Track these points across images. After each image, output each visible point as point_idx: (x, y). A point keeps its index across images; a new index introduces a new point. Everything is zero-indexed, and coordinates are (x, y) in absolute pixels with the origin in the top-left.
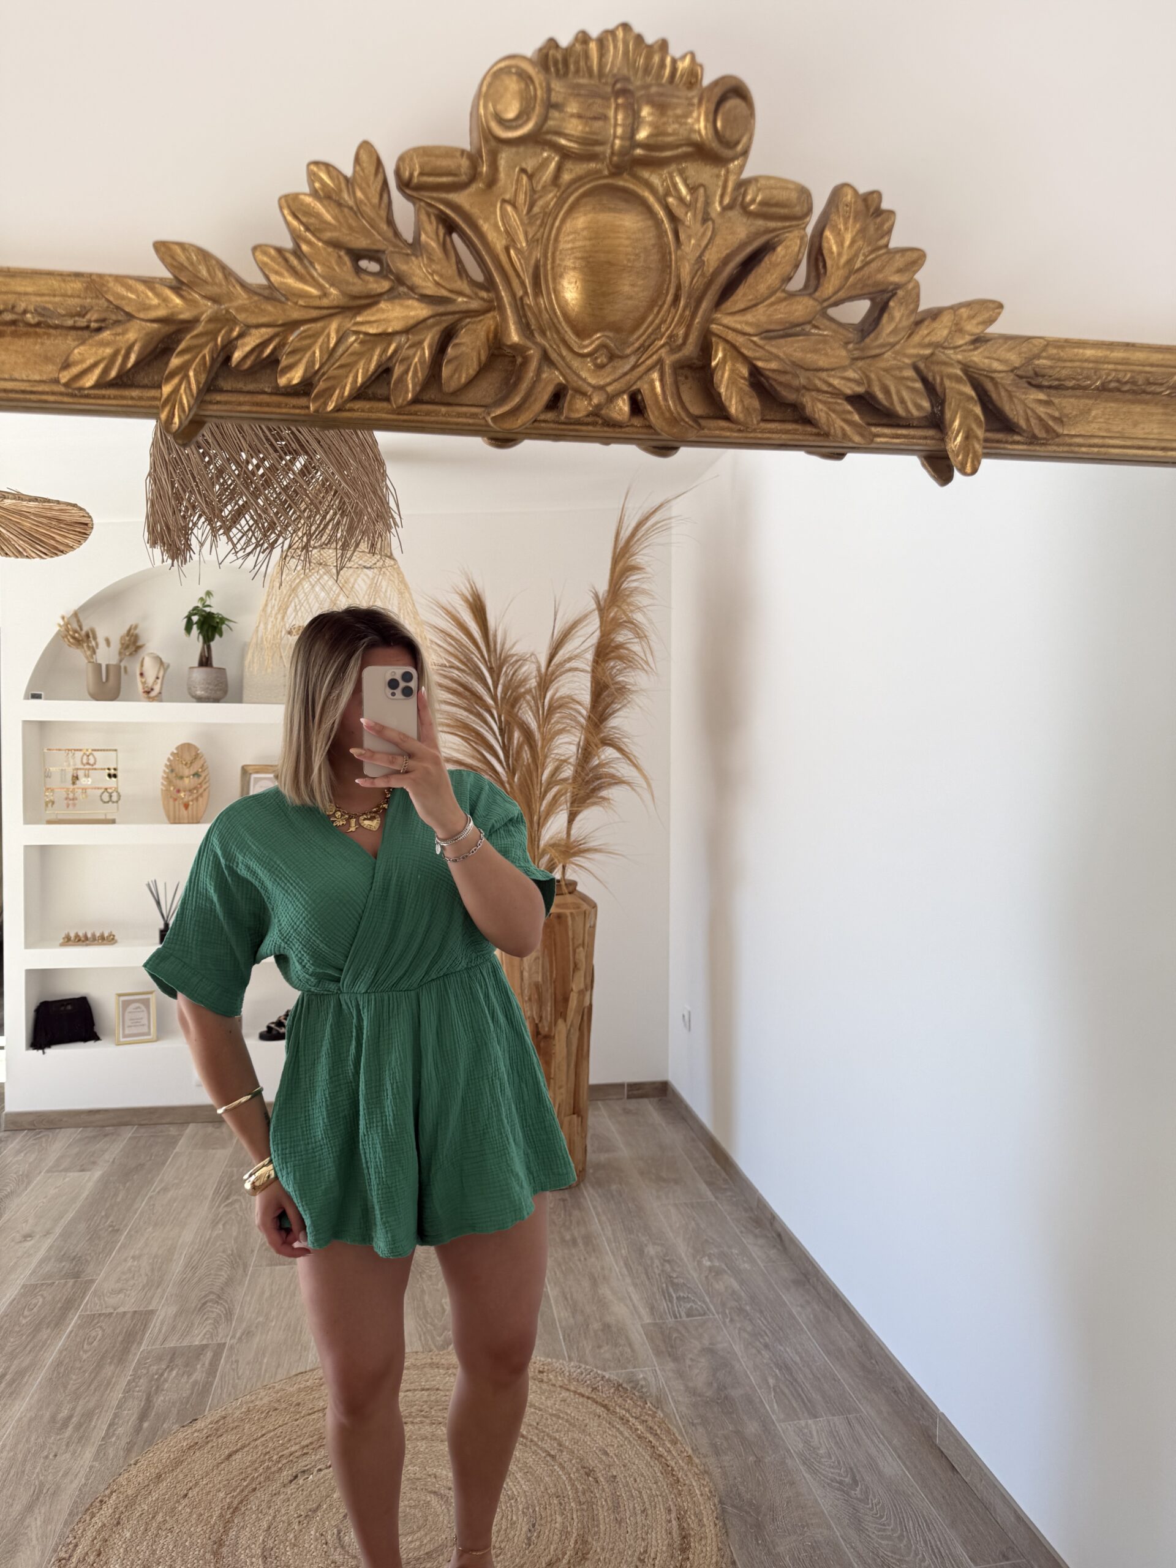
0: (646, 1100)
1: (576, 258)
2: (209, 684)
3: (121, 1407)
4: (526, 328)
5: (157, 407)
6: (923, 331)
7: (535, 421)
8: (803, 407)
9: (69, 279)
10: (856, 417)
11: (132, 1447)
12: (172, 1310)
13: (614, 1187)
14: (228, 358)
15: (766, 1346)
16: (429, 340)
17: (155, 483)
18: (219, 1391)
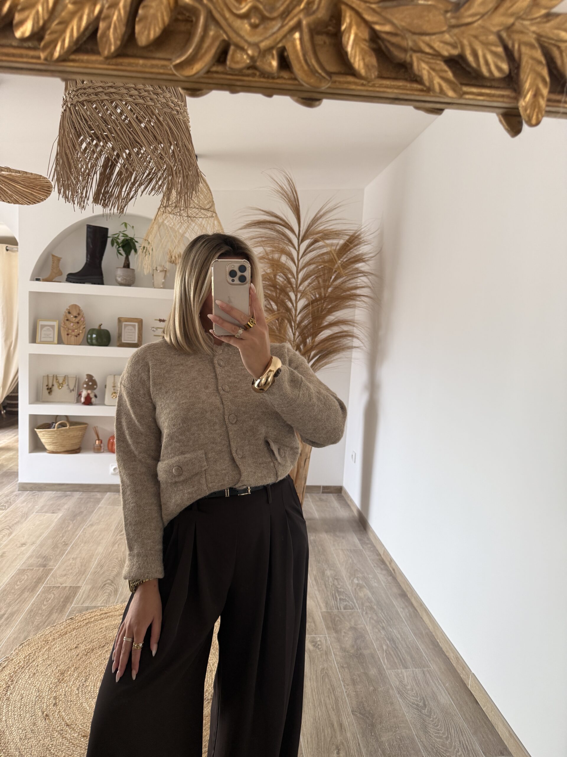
0: (331, 495)
2: (126, 277)
6: (508, 4)
8: (411, 66)
10: (451, 76)
12: (89, 587)
15: (383, 628)
16: (123, 2)
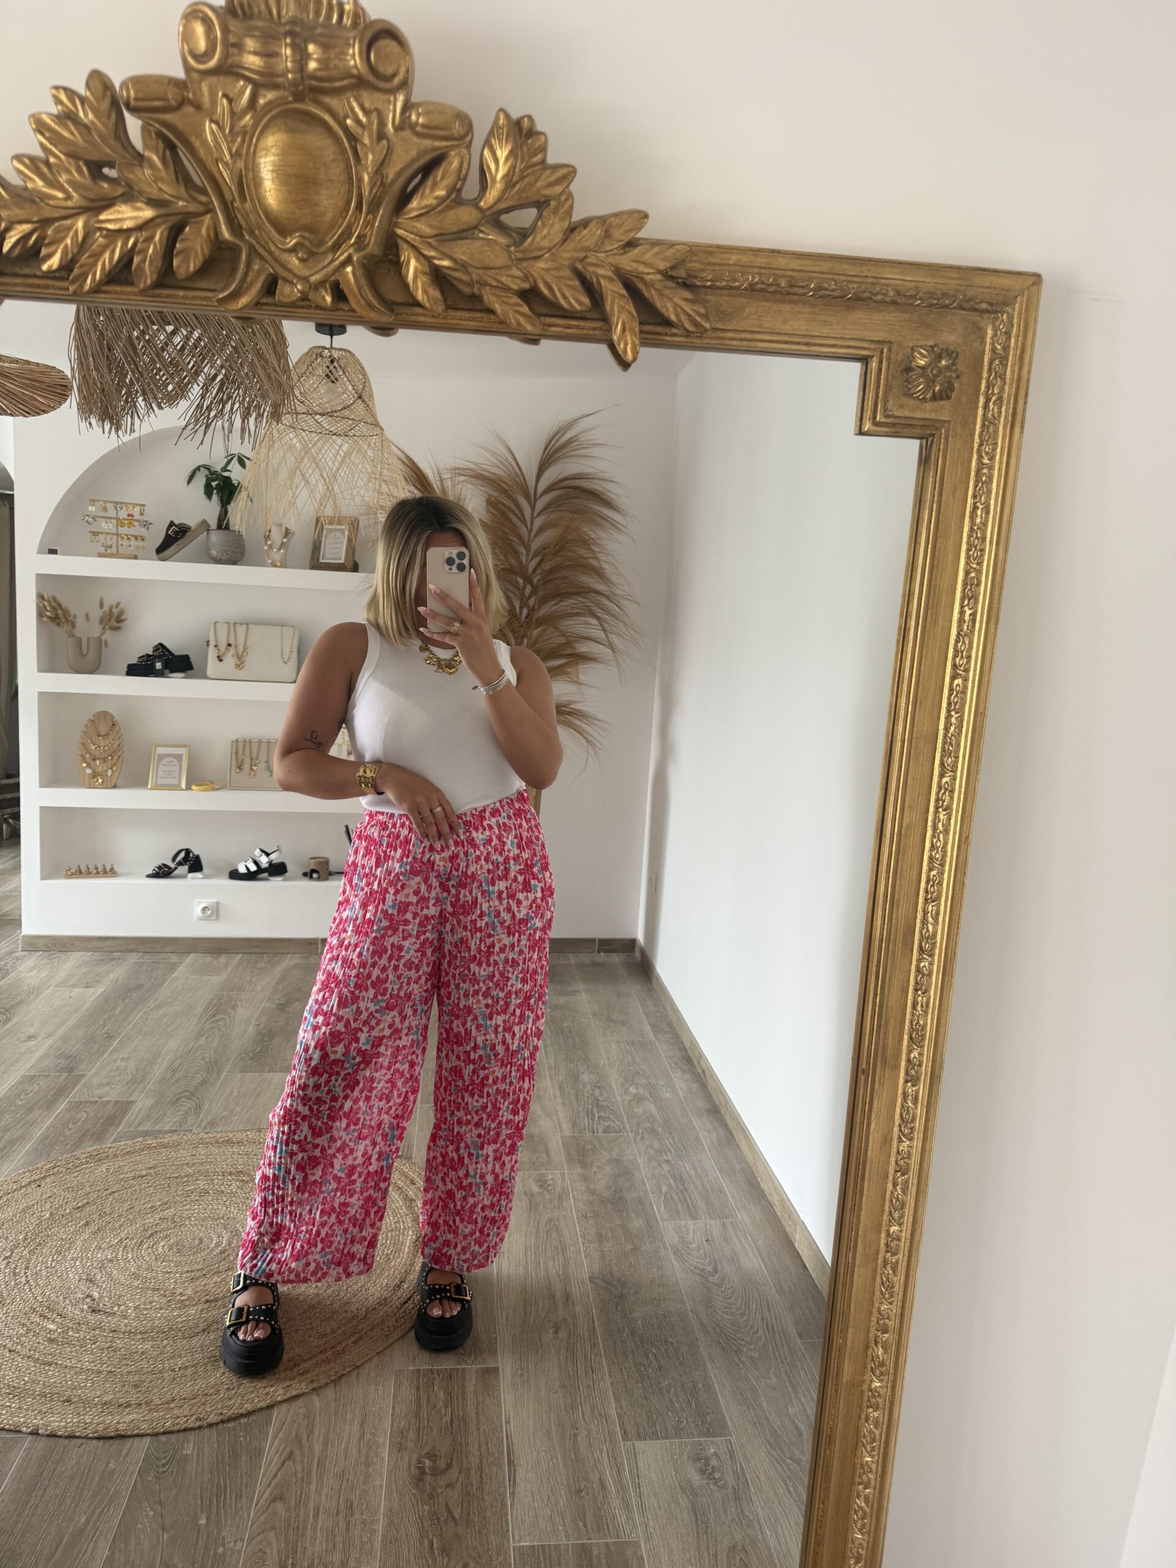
0: (613, 954)
1: (272, 170)
2: (227, 546)
4: (234, 226)
6: (576, 237)
7: (258, 303)
8: (482, 299)
10: (525, 309)
12: (150, 1102)
15: (668, 1161)
16: (159, 236)
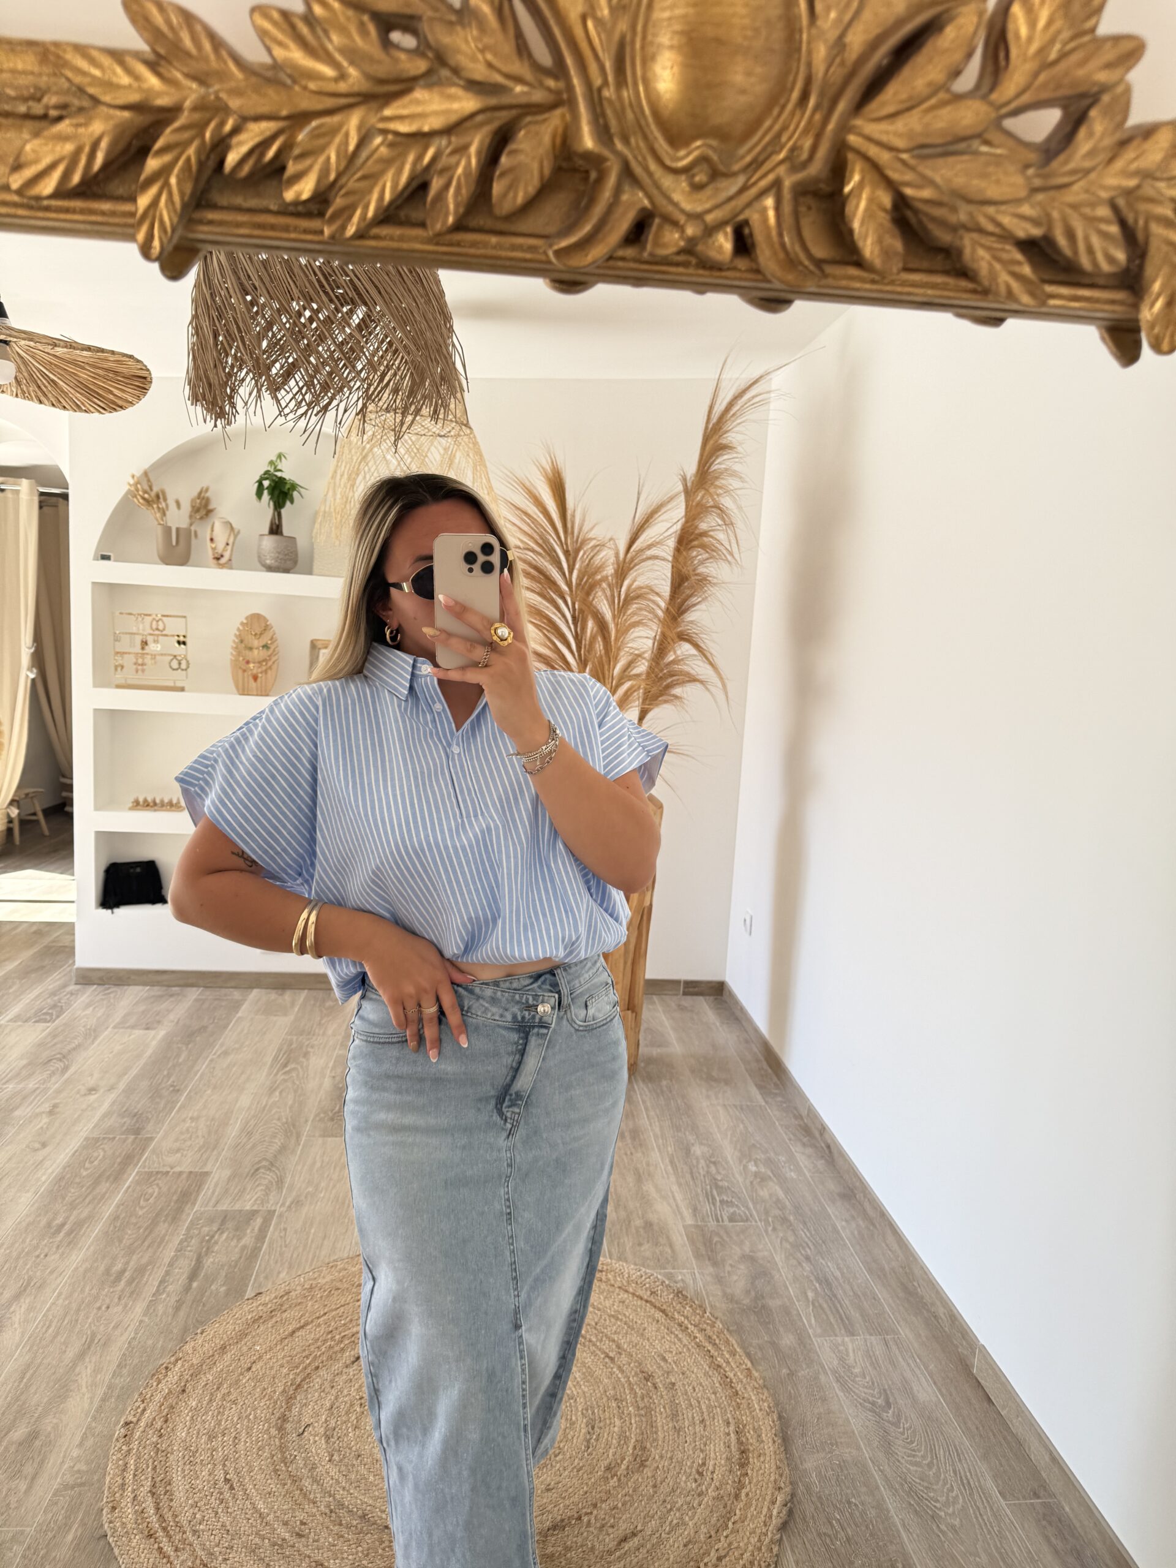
0: (702, 999)
1: (675, 33)
2: (279, 553)
3: (172, 1265)
4: (603, 132)
5: (132, 226)
6: (1130, 153)
7: (611, 258)
8: (960, 252)
9: (19, 48)
10: (1028, 271)
11: (181, 1305)
12: (227, 1173)
13: (664, 1083)
14: (222, 162)
15: (808, 1258)
16: (477, 143)
17: (197, 333)
18: (267, 1257)
